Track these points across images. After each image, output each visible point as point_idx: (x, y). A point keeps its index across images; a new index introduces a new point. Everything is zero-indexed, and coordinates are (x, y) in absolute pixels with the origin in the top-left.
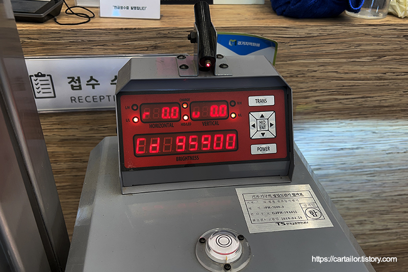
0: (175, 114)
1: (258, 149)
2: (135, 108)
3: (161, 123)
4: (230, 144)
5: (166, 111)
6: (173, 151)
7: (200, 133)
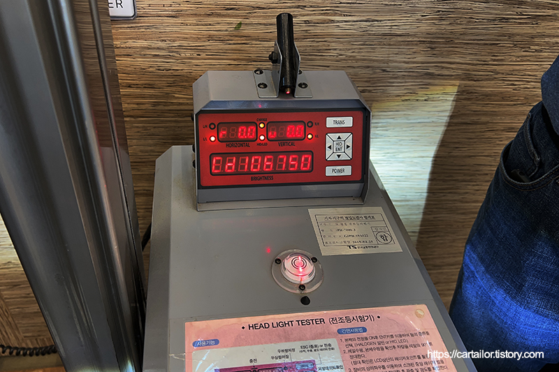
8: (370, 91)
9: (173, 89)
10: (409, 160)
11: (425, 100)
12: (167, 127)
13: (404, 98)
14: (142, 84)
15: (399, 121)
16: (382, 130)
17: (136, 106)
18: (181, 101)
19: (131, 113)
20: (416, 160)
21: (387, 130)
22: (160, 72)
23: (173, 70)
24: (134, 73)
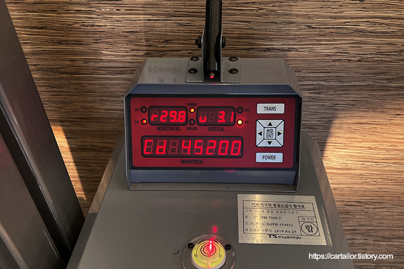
8: (296, 50)
9: (101, 45)
10: (346, 126)
11: (358, 61)
12: (101, 85)
13: (334, 58)
14: (71, 41)
15: (331, 83)
16: (315, 93)
17: (69, 63)
18: (109, 58)
19: (67, 70)
20: (354, 127)
21: (320, 94)
22: (85, 28)
23: (97, 25)
24: (62, 29)
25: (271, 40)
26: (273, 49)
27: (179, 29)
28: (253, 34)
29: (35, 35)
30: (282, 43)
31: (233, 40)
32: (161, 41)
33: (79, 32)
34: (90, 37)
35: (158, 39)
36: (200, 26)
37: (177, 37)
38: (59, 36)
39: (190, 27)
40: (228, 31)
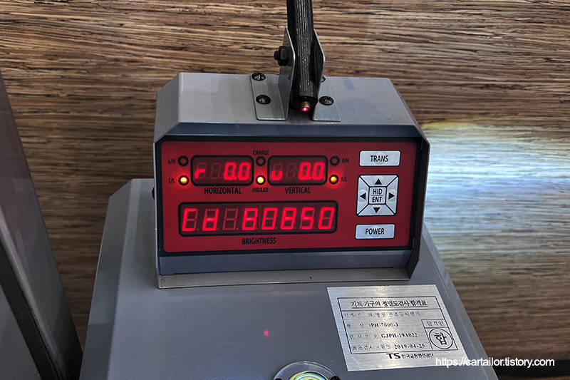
0: (244, 174)
1: (367, 231)
2: (183, 161)
3: (223, 187)
4: (325, 223)
5: (230, 168)
6: (237, 229)
7: (280, 204)
8: (522, 88)
14: (220, 68)
22: (247, 52)
23: (265, 48)
24: (212, 51)
25: (496, 75)
26: (493, 85)
27: (382, 56)
28: (475, 66)
29: (167, 58)
30: (507, 79)
31: (446, 73)
32: (350, 72)
33: (235, 57)
34: (250, 64)
35: (346, 69)
36: (410, 53)
37: (372, 67)
38: (203, 61)
39: (396, 54)
40: (445, 61)
